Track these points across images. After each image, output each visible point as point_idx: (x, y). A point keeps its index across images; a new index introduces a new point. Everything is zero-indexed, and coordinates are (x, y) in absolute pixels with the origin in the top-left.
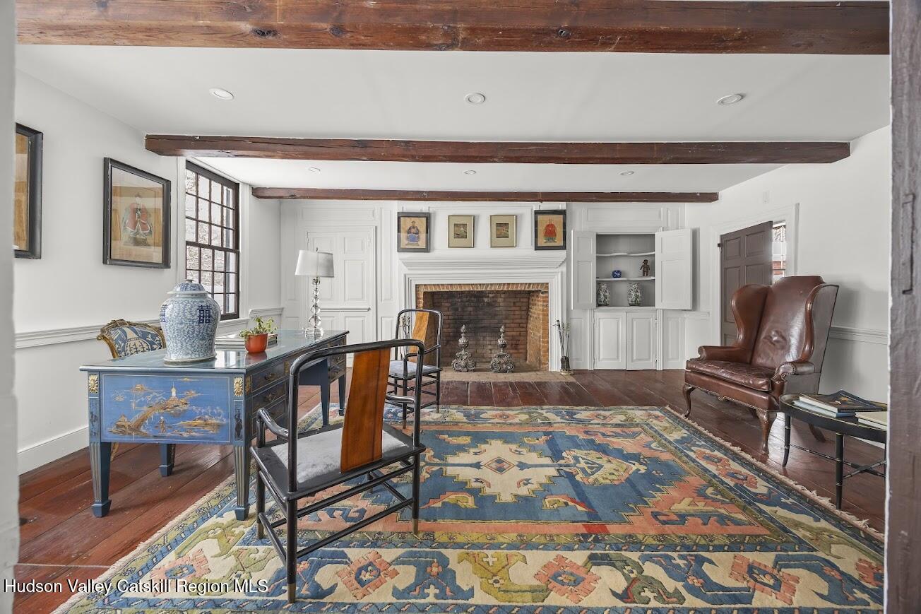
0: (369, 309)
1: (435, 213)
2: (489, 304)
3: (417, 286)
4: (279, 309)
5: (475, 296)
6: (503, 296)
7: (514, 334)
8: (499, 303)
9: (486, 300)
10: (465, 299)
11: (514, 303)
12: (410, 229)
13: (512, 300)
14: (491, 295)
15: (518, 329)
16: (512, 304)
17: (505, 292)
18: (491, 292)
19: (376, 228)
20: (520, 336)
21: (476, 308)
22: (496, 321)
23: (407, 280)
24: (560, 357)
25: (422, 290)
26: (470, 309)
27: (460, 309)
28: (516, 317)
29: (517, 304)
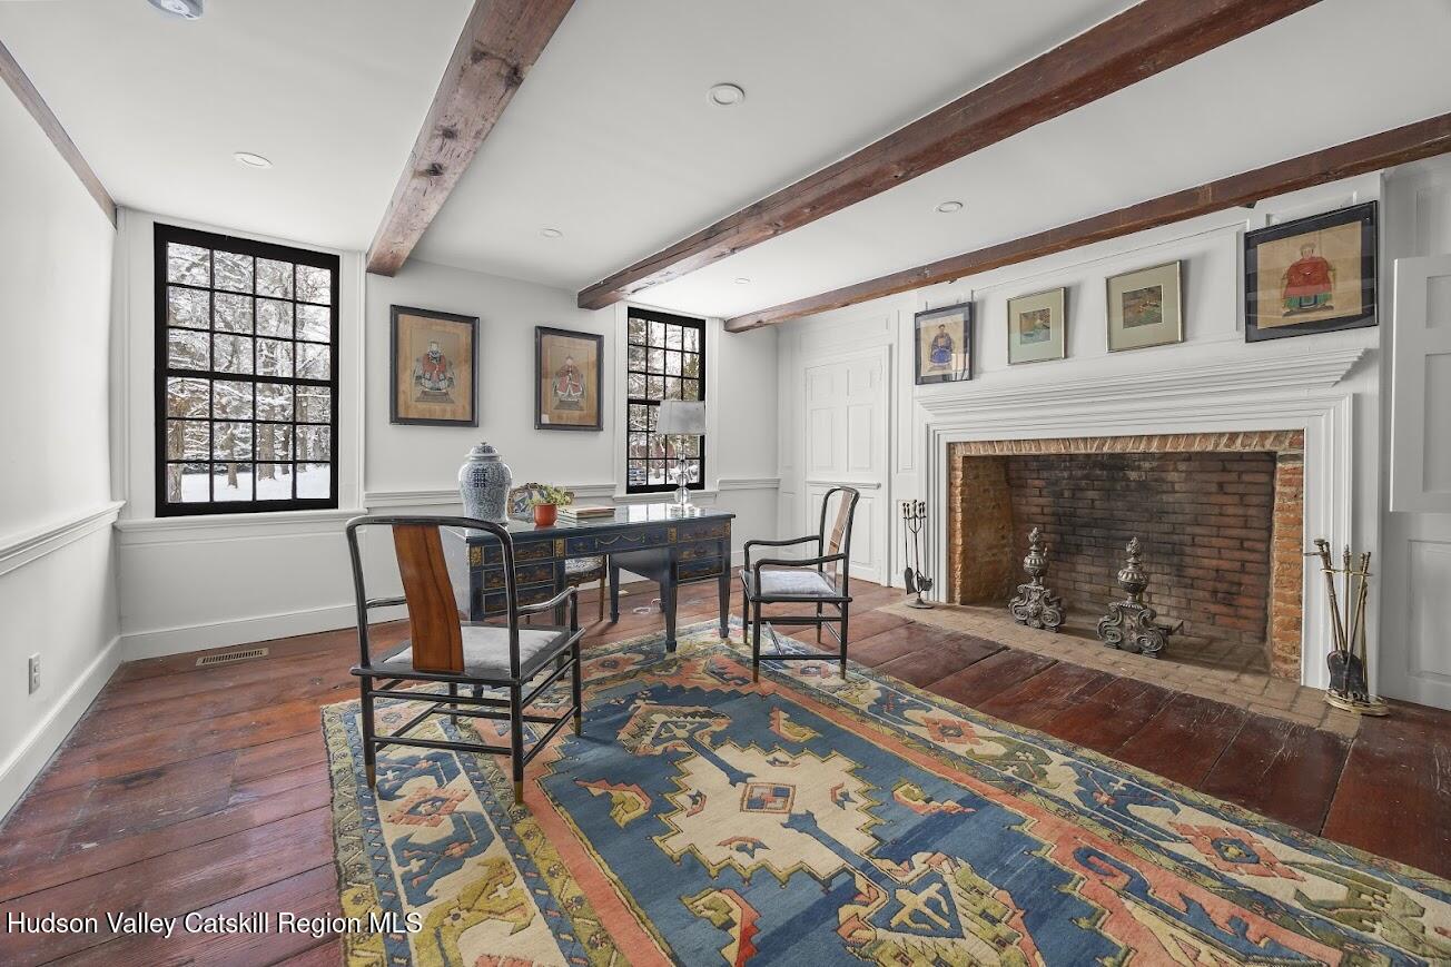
0: (879, 486)
1: (983, 302)
2: (1142, 486)
3: (951, 446)
4: (774, 480)
5: (1103, 466)
6: (1182, 466)
7: (1225, 565)
8: (1173, 483)
9: (1133, 475)
10: (1079, 473)
11: (1221, 485)
12: (936, 339)
13: (1216, 477)
14: (1147, 465)
15: (1237, 554)
16: (1214, 488)
17: (1189, 457)
18: (1146, 456)
19: (891, 347)
20: (1243, 571)
21: (1108, 493)
22: (1166, 528)
23: (931, 435)
24: (1330, 649)
25: (960, 452)
26: (1091, 494)
27: (1066, 494)
28: (1231, 521)
29: (1229, 489)
